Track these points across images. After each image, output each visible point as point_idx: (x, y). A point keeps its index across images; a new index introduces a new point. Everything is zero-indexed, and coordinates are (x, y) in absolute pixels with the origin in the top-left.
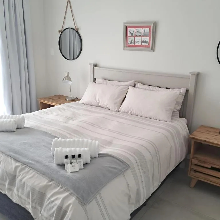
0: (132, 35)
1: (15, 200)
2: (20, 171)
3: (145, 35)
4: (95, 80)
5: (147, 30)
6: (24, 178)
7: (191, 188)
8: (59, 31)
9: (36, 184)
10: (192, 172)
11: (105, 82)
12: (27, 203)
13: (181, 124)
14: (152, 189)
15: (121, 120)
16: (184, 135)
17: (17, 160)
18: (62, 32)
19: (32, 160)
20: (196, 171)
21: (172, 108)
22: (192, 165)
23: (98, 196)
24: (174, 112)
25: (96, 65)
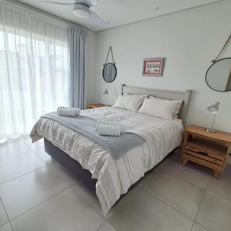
0: (148, 66)
1: (72, 156)
2: (77, 137)
3: (157, 67)
4: (123, 94)
5: (159, 63)
6: (78, 141)
7: (184, 166)
8: (104, 65)
9: (85, 145)
10: (185, 155)
11: (129, 95)
12: (79, 158)
13: (179, 123)
14: (158, 160)
15: (139, 117)
16: (180, 129)
17: (75, 131)
18: (105, 66)
19: (84, 131)
20: (187, 154)
21: (173, 112)
22: (185, 150)
23: (125, 156)
24: (174, 114)
25: (124, 85)
